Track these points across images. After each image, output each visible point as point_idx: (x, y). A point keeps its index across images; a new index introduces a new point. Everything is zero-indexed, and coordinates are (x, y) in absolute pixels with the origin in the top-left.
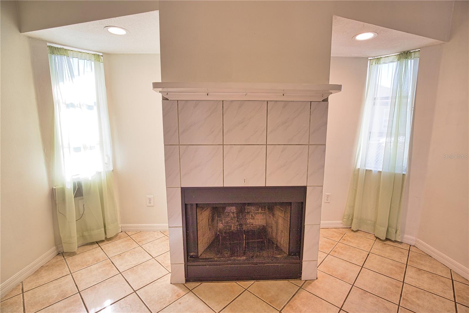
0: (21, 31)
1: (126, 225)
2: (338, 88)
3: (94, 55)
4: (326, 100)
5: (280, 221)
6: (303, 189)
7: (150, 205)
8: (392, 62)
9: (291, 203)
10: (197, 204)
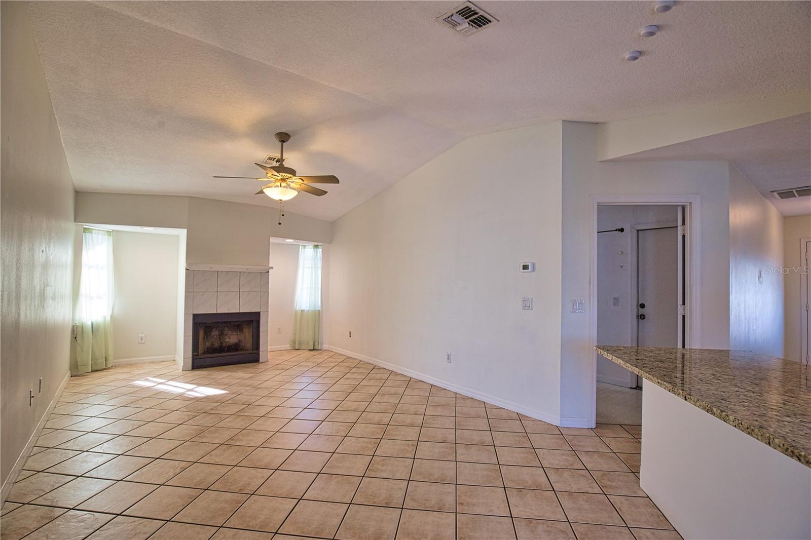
0: (75, 222)
1: (116, 361)
2: (272, 268)
3: (107, 231)
4: (268, 272)
5: (247, 335)
6: (259, 314)
7: (141, 342)
8: (311, 248)
9: (252, 321)
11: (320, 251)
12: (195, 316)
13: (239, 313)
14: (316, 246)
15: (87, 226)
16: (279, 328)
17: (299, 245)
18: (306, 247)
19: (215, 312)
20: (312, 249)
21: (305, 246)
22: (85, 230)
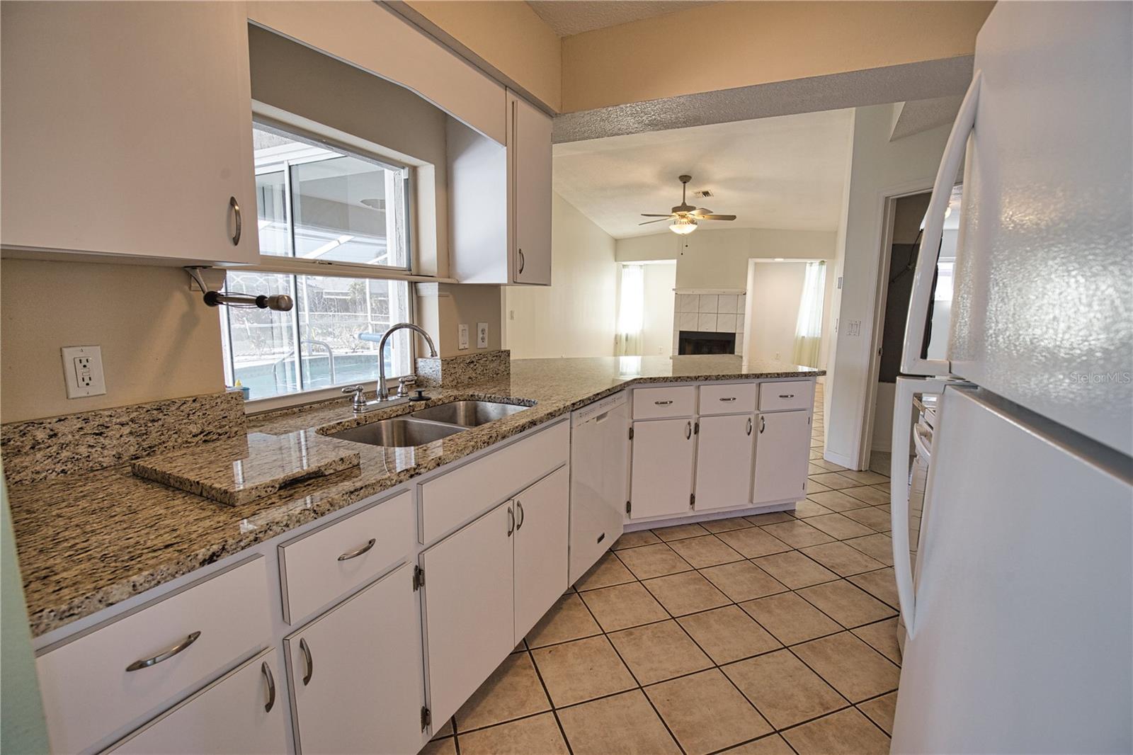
0: (615, 261)
3: (640, 266)
4: (745, 294)
6: (734, 335)
8: (817, 265)
9: (729, 341)
10: (686, 339)
11: (824, 267)
12: (681, 332)
13: (716, 333)
14: (822, 263)
15: (625, 263)
16: (777, 355)
17: (806, 263)
18: (814, 264)
19: (696, 330)
20: (818, 267)
21: (812, 263)
22: (624, 266)
